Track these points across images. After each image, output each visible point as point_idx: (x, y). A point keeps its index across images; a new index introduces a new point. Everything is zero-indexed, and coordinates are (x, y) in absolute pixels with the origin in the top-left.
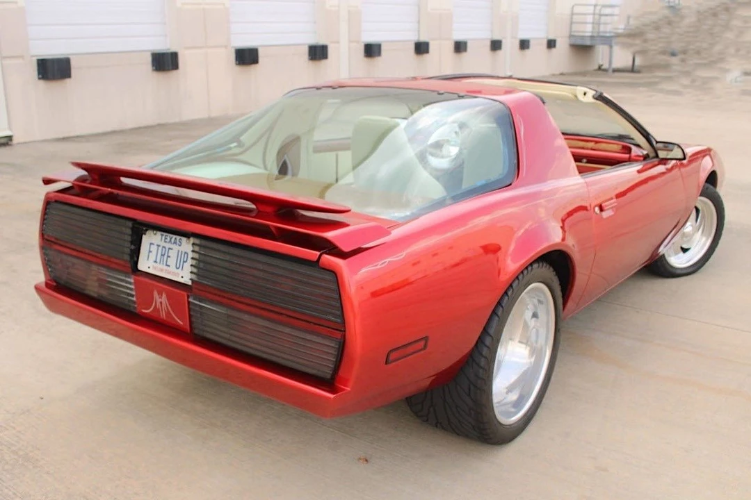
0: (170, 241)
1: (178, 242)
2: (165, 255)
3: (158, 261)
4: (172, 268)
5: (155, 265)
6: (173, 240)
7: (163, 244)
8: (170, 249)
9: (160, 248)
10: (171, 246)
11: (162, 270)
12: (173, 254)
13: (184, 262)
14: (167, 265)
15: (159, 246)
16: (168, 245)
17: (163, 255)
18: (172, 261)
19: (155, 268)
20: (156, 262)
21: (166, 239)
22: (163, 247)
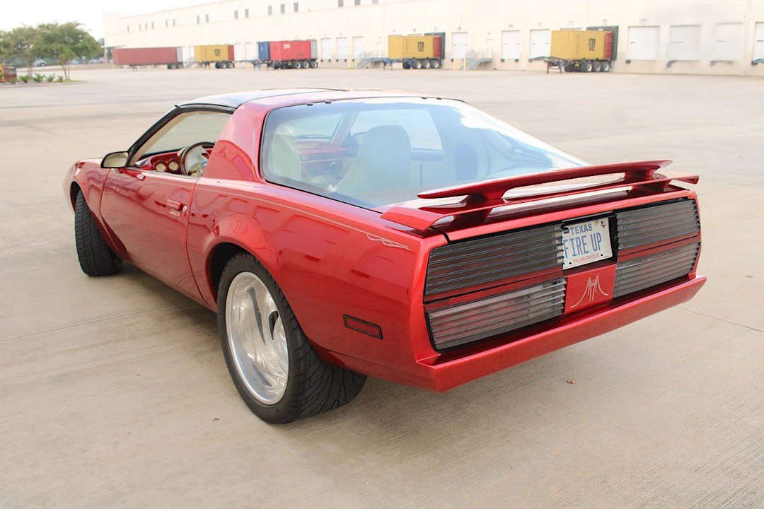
0: (582, 230)
1: (588, 228)
2: (581, 244)
3: (576, 253)
4: (592, 252)
5: (576, 257)
6: (583, 229)
7: (575, 236)
8: (583, 237)
9: (574, 241)
10: (583, 234)
11: (583, 259)
12: (588, 240)
13: (599, 242)
14: (585, 252)
15: (572, 240)
16: (580, 235)
17: (579, 246)
18: (589, 247)
19: (576, 261)
20: (575, 255)
21: (576, 230)
22: (577, 238)
